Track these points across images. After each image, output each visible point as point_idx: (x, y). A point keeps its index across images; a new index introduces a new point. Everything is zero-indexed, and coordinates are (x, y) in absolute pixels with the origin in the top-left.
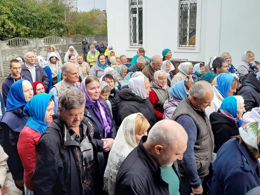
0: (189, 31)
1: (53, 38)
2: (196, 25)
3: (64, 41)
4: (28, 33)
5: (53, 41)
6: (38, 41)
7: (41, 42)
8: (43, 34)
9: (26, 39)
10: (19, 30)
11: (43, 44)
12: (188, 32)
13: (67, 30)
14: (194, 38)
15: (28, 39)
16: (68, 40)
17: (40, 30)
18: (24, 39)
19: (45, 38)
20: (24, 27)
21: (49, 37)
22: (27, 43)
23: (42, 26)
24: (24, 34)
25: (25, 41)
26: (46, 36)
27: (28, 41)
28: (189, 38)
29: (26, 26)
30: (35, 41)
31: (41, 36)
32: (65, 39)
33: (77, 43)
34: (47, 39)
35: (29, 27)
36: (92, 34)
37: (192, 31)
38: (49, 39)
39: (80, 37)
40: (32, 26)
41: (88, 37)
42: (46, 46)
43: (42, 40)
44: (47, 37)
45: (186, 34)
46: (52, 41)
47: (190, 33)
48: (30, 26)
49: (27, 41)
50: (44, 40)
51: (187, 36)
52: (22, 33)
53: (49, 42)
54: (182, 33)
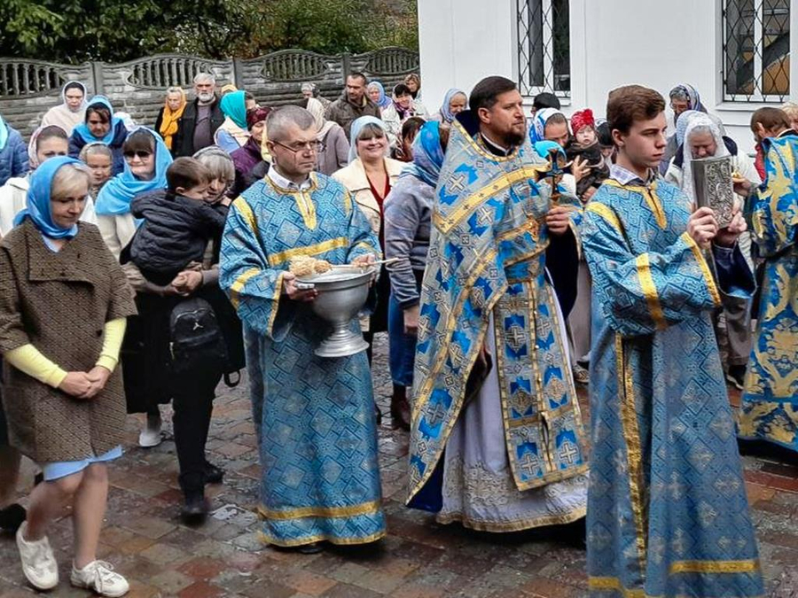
0: (763, 38)
1: (174, 61)
2: (789, 13)
3: (227, 77)
4: (57, 38)
5: (175, 77)
6: (106, 75)
7: (117, 81)
8: (130, 45)
9: (48, 66)
10: (14, 24)
11: (129, 88)
12: (756, 43)
13: (244, 28)
14: (785, 68)
15: (57, 66)
16: (246, 74)
17: (116, 26)
18: (39, 64)
19: (140, 61)
20: (40, 13)
21: (156, 58)
22: (53, 85)
23: (125, 12)
24: (35, 40)
25: (42, 73)
26: (145, 54)
27: (59, 74)
28: (764, 67)
29: (49, 7)
30: (89, 74)
31: (119, 52)
32: (232, 67)
33: (287, 85)
34: (149, 64)
35: (60, 11)
36: (358, 48)
37: (773, 39)
38: (157, 69)
39: (300, 59)
40: (77, 9)
41: (337, 60)
42: (141, 95)
43: (124, 72)
44: (148, 60)
45: (752, 50)
46: (170, 73)
47: (767, 45)
48: (68, 9)
49: (52, 75)
50: (131, 73)
51: (752, 60)
52: (27, 38)
53: (158, 79)
54: (734, 46)
